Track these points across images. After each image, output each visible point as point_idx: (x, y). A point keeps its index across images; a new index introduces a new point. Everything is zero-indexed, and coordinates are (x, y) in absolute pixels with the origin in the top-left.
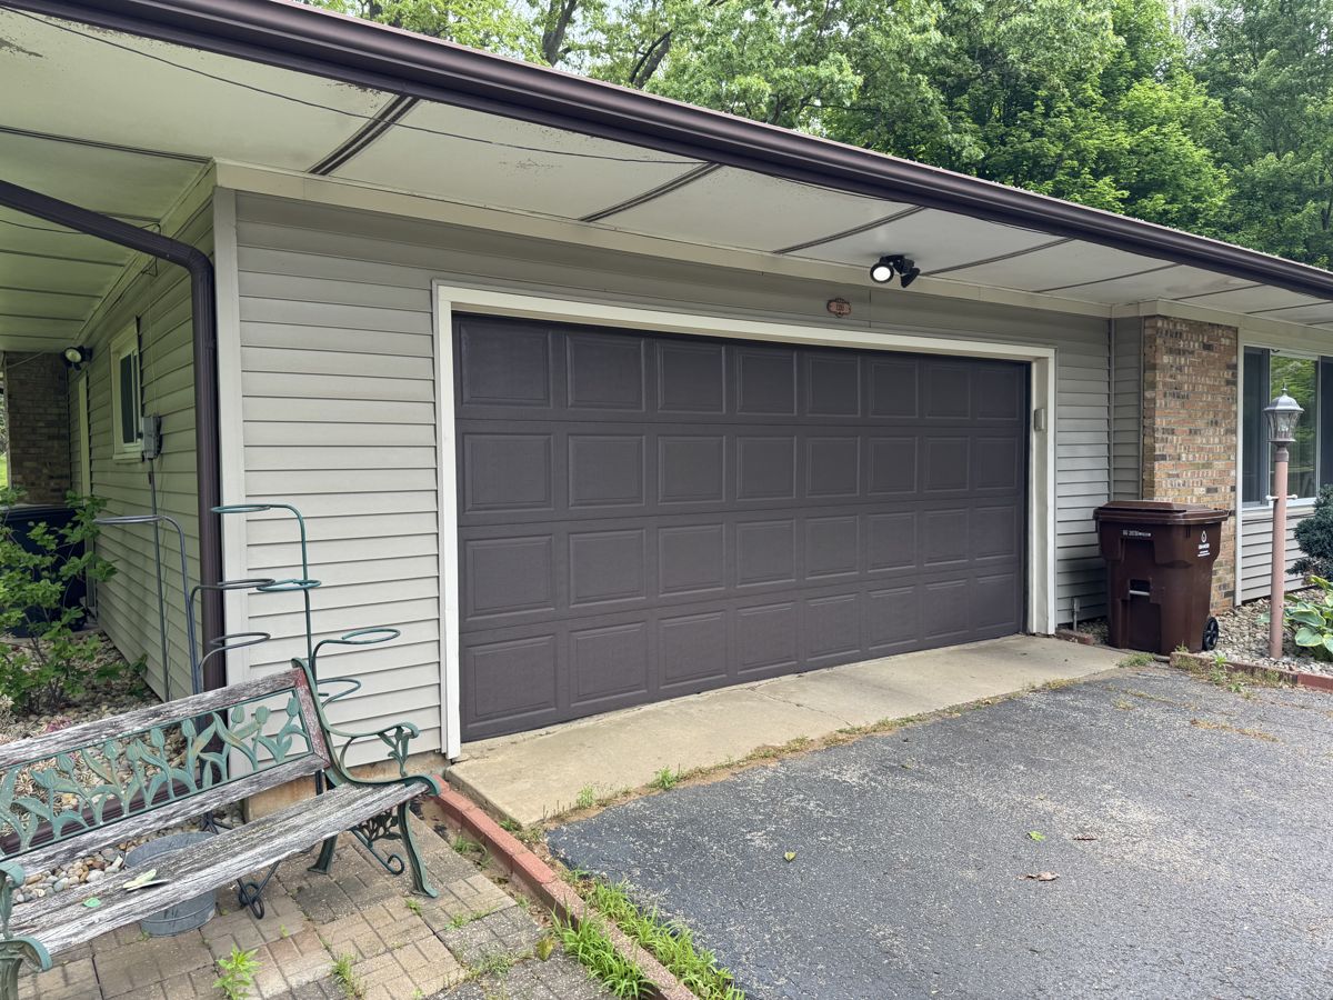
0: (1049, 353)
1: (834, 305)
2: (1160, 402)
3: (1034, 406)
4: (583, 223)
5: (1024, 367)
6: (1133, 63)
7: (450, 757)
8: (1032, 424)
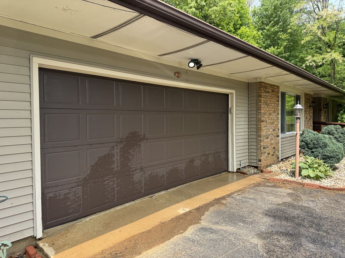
0: (234, 91)
1: (176, 74)
2: (262, 106)
3: (230, 107)
4: (92, 39)
5: (227, 95)
6: (241, 22)
7: (38, 238)
8: (229, 112)
